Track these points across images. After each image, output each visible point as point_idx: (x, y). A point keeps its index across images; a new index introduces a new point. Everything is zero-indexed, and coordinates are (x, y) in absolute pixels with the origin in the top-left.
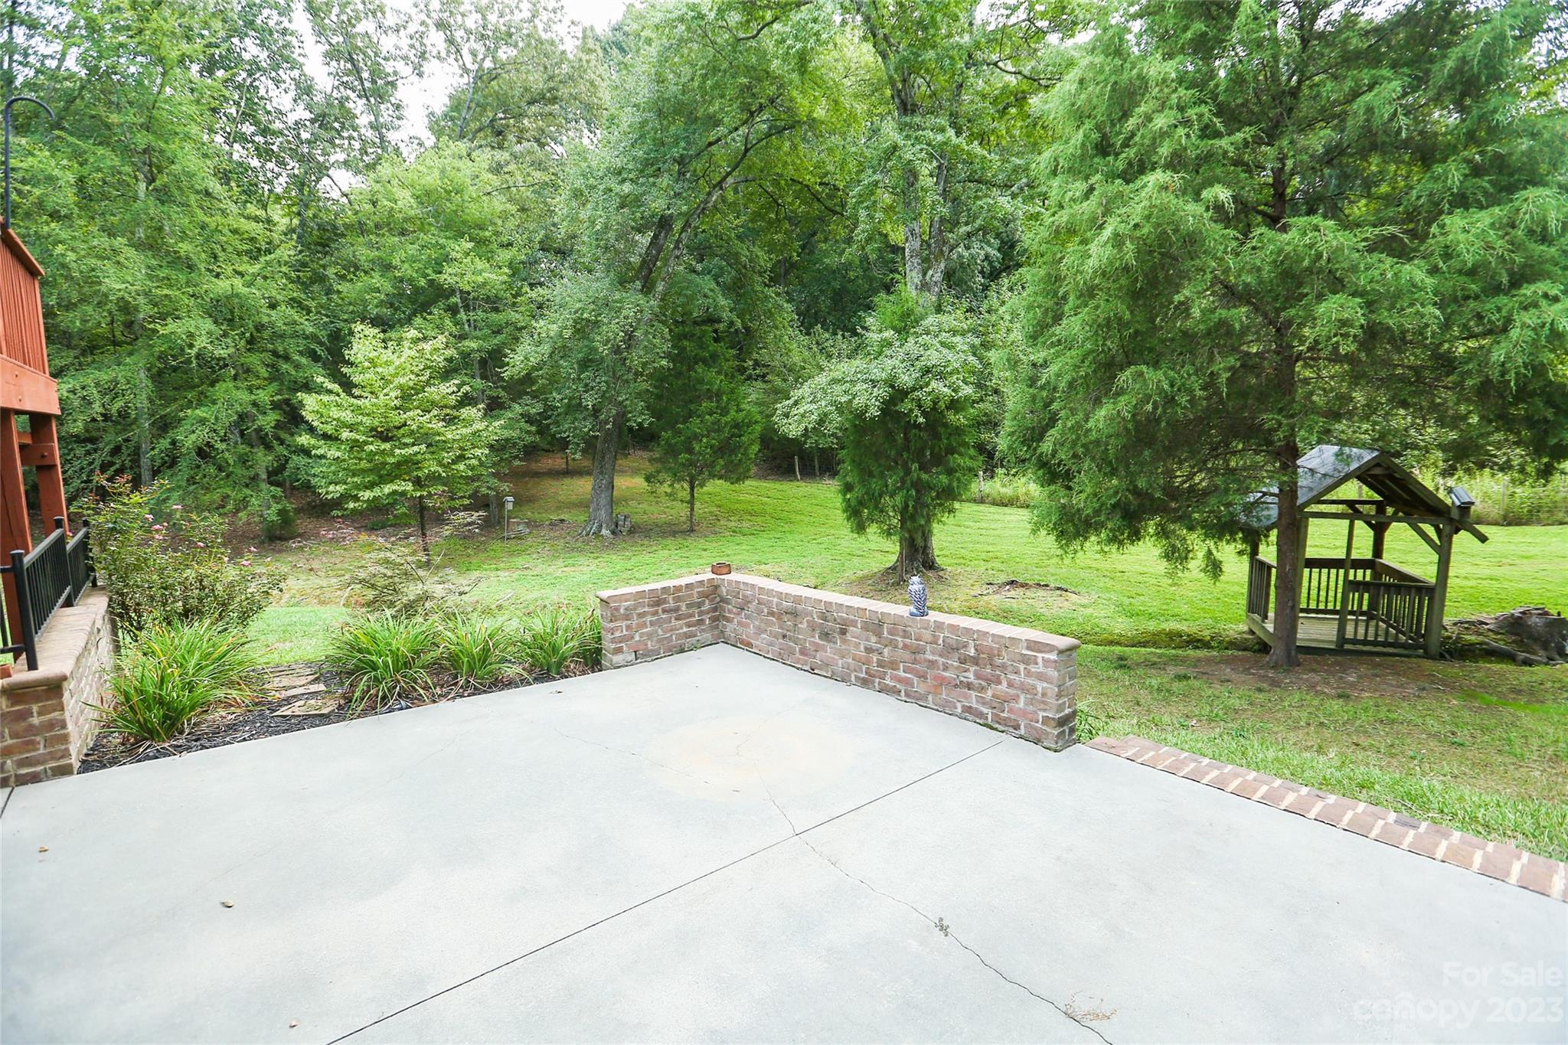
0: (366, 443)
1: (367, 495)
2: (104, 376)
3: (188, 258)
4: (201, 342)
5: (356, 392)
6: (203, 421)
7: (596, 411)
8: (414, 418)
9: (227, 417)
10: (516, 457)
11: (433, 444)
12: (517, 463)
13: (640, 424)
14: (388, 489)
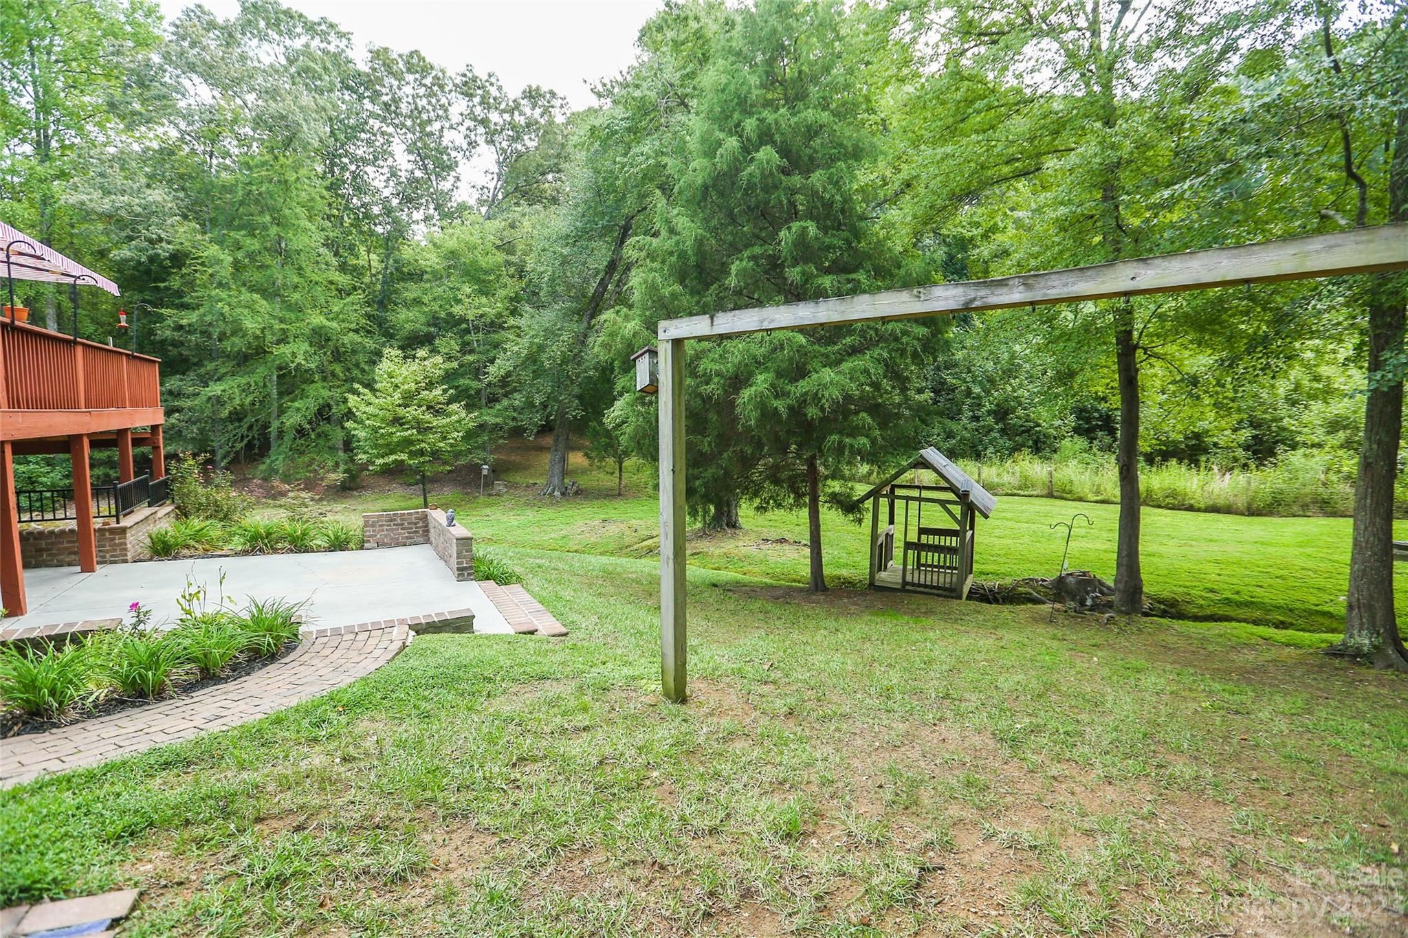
0: (380, 428)
1: (380, 461)
2: (244, 381)
3: (297, 304)
4: (300, 359)
5: (378, 394)
6: (298, 410)
7: (544, 406)
8: (412, 412)
9: (314, 407)
10: (502, 437)
11: (423, 429)
12: (501, 441)
13: (575, 417)
14: (393, 458)
